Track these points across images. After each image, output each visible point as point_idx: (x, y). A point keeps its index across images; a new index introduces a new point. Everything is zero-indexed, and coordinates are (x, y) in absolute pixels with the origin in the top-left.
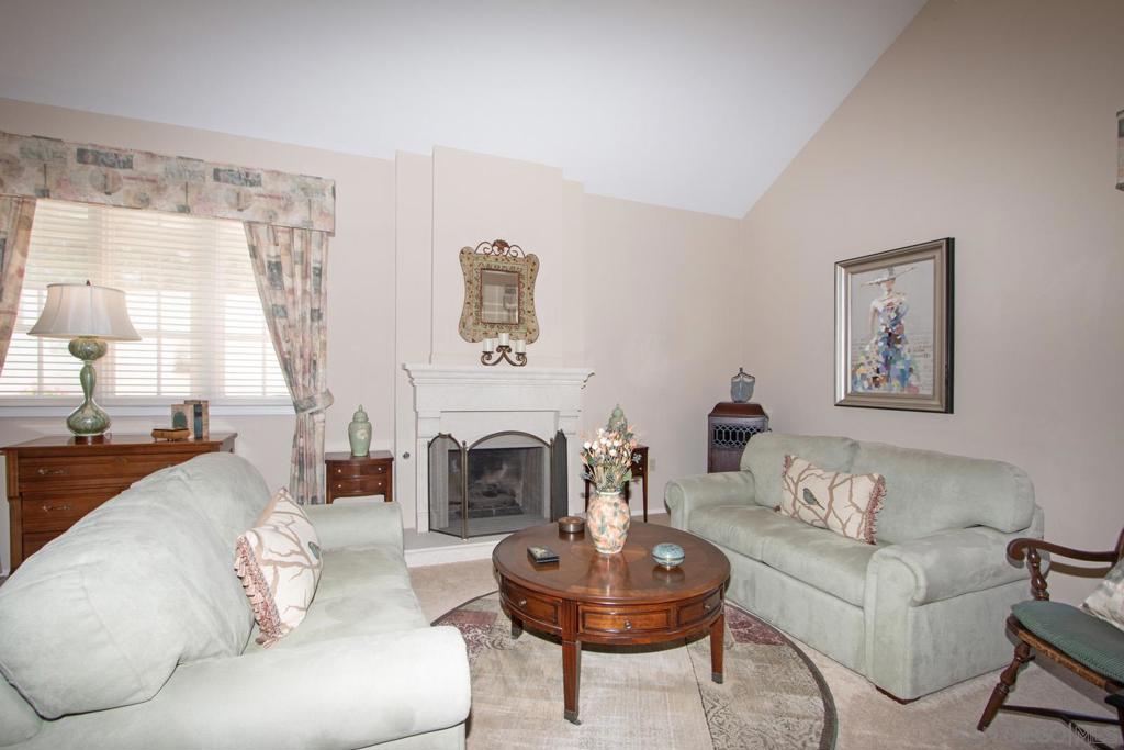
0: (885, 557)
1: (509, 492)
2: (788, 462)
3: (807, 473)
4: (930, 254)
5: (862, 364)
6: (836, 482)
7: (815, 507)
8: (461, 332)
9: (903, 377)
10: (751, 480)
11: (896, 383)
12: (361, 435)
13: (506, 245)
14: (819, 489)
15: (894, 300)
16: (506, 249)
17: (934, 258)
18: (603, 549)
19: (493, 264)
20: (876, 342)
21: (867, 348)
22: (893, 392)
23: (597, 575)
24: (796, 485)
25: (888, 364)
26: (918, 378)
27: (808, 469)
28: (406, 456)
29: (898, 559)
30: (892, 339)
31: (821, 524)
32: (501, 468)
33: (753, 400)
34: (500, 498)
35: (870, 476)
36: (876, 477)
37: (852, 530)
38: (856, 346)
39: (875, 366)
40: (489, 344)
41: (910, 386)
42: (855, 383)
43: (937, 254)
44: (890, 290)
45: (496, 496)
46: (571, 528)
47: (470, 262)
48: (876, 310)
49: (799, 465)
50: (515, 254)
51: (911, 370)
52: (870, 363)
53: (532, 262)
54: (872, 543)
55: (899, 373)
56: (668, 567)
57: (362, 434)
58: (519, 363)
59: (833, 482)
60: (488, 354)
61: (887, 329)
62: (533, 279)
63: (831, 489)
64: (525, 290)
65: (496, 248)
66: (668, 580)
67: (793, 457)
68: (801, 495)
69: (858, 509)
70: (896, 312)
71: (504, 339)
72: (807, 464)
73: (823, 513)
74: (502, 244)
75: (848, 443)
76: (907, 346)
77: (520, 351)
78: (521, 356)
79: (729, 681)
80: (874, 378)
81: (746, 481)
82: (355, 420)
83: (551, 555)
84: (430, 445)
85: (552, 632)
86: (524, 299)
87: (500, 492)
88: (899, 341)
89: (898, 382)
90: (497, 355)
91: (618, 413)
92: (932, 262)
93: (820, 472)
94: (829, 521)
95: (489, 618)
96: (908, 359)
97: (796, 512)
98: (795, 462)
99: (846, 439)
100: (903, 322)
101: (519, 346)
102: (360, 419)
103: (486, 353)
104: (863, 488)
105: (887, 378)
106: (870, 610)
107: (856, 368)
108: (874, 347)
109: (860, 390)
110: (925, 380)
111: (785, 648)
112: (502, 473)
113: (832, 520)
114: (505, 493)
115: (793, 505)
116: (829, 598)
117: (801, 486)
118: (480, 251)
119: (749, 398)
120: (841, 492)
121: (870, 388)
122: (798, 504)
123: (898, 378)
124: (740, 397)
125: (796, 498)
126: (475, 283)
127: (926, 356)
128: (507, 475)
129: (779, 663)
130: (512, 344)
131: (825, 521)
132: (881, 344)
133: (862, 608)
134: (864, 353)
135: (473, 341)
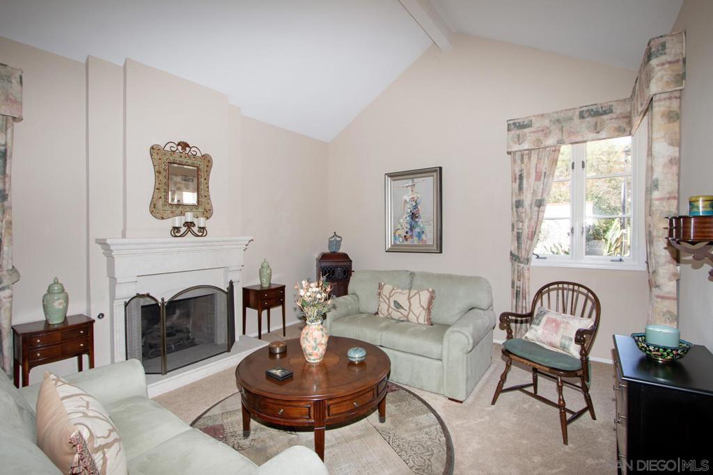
0: (453, 332)
1: (185, 330)
2: (380, 287)
3: (394, 292)
4: (432, 174)
5: (398, 229)
6: (411, 295)
7: (401, 310)
8: (152, 212)
9: (419, 235)
10: (356, 299)
11: (416, 239)
12: (58, 304)
13: (188, 146)
14: (403, 300)
15: (415, 196)
16: (188, 149)
17: (433, 176)
18: (314, 360)
19: (178, 159)
20: (406, 218)
21: (401, 221)
22: (415, 243)
23: (311, 378)
24: (389, 299)
25: (411, 229)
26: (426, 236)
27: (393, 289)
28: (101, 316)
29: (459, 332)
30: (414, 216)
31: (404, 319)
32: (174, 313)
33: (341, 250)
34: (179, 335)
35: (428, 290)
36: (431, 290)
37: (422, 320)
38: (396, 219)
39: (406, 230)
40: (178, 221)
41: (422, 240)
42: (395, 239)
43: (435, 174)
44: (412, 191)
45: (175, 335)
46: (278, 350)
47: (160, 156)
48: (406, 201)
49: (387, 289)
50: (194, 153)
51: (423, 232)
52: (403, 229)
53: (207, 159)
54: (432, 325)
55: (417, 234)
56: (357, 363)
57: (60, 304)
58: (200, 234)
59: (409, 295)
60: (176, 229)
61: (411, 211)
62: (208, 172)
63: (409, 299)
64: (202, 180)
65: (180, 148)
66: (357, 370)
67: (383, 284)
68: (392, 304)
69: (423, 308)
70: (416, 202)
71: (189, 217)
72: (392, 287)
73: (406, 313)
74: (184, 145)
75: (409, 273)
76: (421, 220)
77: (202, 226)
78: (202, 229)
79: (388, 419)
80: (405, 236)
81: (355, 300)
82: (50, 291)
83: (287, 372)
84: (126, 304)
85: (307, 425)
86: (202, 187)
87: (177, 331)
88: (417, 217)
89: (417, 239)
90: (183, 229)
91: (265, 265)
92: (432, 178)
93: (400, 291)
94: (409, 317)
95: (218, 430)
96: (421, 226)
97: (390, 314)
98: (385, 286)
99: (407, 271)
100: (419, 207)
101: (201, 222)
102: (55, 290)
103: (176, 228)
104: (425, 296)
105: (412, 236)
106: (445, 360)
107: (396, 230)
108: (405, 220)
109: (398, 243)
110: (429, 238)
111: (401, 391)
112: (175, 316)
113: (412, 317)
114: (181, 331)
115: (388, 310)
116: (422, 359)
117: (392, 300)
118: (167, 148)
119: (339, 249)
120: (415, 301)
121: (403, 241)
122: (391, 310)
123: (417, 236)
124: (334, 249)
125: (389, 307)
126: (164, 173)
127: (430, 225)
128: (179, 318)
129: (403, 400)
130: (195, 221)
131: (407, 317)
132: (408, 218)
133: (441, 360)
134: (400, 223)
135: (163, 218)
